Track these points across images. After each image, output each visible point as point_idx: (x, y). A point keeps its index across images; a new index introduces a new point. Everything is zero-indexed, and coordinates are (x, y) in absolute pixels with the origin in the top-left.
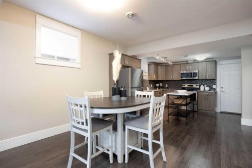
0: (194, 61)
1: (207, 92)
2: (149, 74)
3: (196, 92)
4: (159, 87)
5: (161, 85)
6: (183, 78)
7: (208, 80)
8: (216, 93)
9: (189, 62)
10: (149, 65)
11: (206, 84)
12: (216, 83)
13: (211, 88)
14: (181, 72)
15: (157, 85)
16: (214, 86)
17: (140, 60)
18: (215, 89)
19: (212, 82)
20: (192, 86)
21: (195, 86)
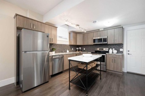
0: (104, 29)
1: (115, 55)
2: (70, 40)
3: (105, 55)
4: (79, 50)
5: (80, 48)
6: (95, 43)
7: (116, 44)
8: (123, 56)
9: (100, 30)
10: (69, 33)
11: (114, 48)
12: (123, 47)
13: (119, 52)
14: (94, 38)
15: (77, 49)
16: (121, 50)
17: (57, 27)
18: (122, 52)
19: (119, 46)
20: (103, 49)
21: (105, 49)
